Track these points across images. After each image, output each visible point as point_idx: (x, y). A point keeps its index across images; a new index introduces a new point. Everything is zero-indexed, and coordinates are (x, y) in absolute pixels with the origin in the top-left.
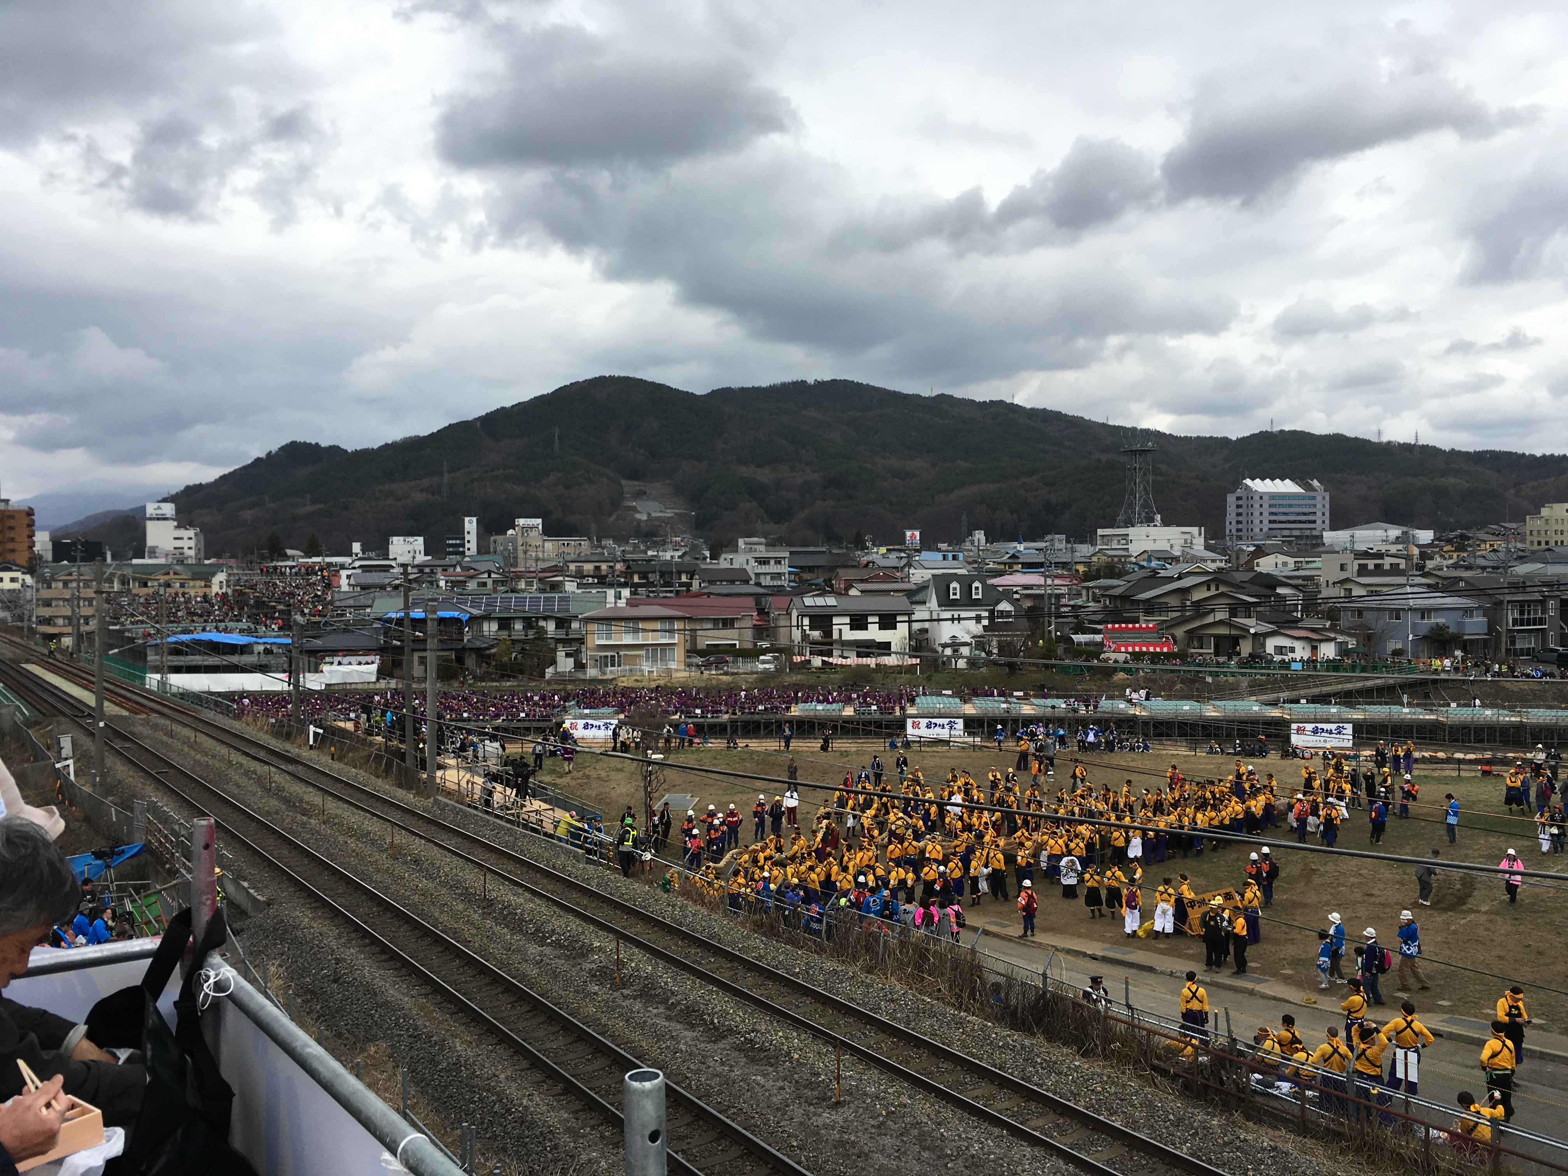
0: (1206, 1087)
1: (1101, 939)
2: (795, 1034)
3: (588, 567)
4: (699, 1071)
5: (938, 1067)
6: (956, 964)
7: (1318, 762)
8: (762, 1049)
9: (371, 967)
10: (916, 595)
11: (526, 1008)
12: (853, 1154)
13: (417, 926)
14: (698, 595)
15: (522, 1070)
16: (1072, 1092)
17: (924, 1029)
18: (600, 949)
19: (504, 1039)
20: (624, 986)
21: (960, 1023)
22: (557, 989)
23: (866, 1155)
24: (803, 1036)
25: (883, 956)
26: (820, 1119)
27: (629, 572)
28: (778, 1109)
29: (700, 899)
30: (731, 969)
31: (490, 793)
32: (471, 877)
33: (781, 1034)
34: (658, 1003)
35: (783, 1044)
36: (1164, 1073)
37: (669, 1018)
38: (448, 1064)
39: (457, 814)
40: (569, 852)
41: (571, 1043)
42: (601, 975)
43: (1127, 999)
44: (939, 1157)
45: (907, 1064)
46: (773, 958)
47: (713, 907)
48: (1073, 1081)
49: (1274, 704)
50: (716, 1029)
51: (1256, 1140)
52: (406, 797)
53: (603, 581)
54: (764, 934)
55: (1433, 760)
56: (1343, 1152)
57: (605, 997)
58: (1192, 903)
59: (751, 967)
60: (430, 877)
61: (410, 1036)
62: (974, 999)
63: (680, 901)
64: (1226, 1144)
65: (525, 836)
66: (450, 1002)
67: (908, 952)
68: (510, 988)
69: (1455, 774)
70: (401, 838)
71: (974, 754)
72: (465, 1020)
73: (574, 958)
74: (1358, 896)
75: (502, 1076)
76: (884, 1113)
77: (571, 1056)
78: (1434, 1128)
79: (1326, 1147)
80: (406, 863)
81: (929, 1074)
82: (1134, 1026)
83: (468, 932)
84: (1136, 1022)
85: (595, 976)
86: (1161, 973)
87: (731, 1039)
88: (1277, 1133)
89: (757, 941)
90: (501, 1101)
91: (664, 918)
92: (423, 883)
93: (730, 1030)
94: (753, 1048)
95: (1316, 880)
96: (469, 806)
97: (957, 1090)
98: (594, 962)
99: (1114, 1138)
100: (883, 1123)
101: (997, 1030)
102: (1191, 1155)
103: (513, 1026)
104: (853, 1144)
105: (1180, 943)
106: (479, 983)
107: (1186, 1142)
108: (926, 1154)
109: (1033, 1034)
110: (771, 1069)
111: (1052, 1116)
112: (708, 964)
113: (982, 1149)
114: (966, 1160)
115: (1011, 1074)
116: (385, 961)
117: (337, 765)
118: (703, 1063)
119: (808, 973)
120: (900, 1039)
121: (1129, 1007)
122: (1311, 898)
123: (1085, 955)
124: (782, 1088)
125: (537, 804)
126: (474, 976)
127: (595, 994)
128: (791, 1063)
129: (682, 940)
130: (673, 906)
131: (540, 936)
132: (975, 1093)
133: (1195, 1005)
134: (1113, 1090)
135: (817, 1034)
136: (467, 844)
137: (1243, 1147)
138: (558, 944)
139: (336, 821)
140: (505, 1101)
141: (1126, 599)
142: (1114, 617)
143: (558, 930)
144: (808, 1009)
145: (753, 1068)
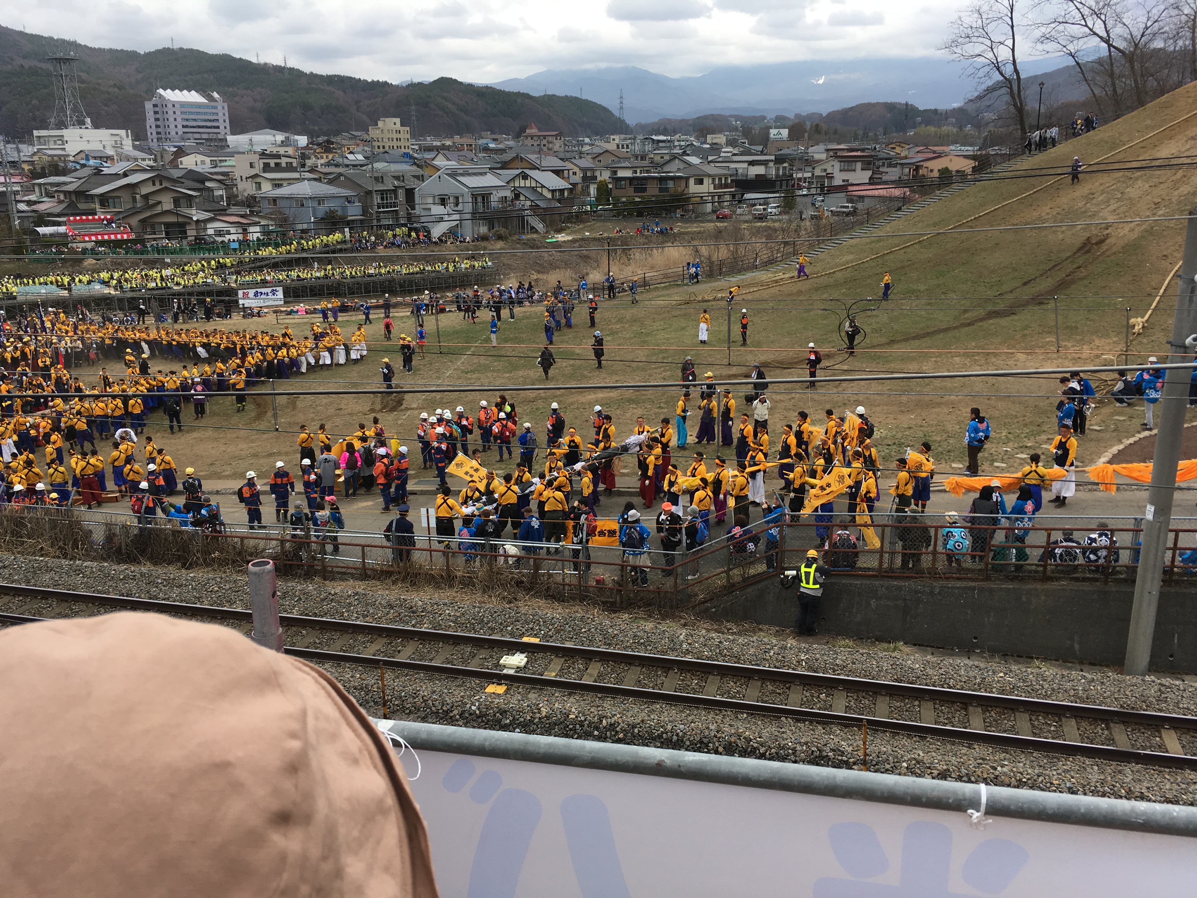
16: (195, 597)
17: (45, 583)
21: (79, 571)
48: (193, 589)
51: (342, 591)
56: (394, 583)
64: (323, 600)
79: (382, 583)
82: (227, 537)
88: (351, 583)
101: (115, 567)
102: (301, 615)
107: (294, 606)
109: (139, 563)
115: (139, 597)
134: (228, 587)
137: (331, 598)
141: (81, 194)
142: (72, 210)
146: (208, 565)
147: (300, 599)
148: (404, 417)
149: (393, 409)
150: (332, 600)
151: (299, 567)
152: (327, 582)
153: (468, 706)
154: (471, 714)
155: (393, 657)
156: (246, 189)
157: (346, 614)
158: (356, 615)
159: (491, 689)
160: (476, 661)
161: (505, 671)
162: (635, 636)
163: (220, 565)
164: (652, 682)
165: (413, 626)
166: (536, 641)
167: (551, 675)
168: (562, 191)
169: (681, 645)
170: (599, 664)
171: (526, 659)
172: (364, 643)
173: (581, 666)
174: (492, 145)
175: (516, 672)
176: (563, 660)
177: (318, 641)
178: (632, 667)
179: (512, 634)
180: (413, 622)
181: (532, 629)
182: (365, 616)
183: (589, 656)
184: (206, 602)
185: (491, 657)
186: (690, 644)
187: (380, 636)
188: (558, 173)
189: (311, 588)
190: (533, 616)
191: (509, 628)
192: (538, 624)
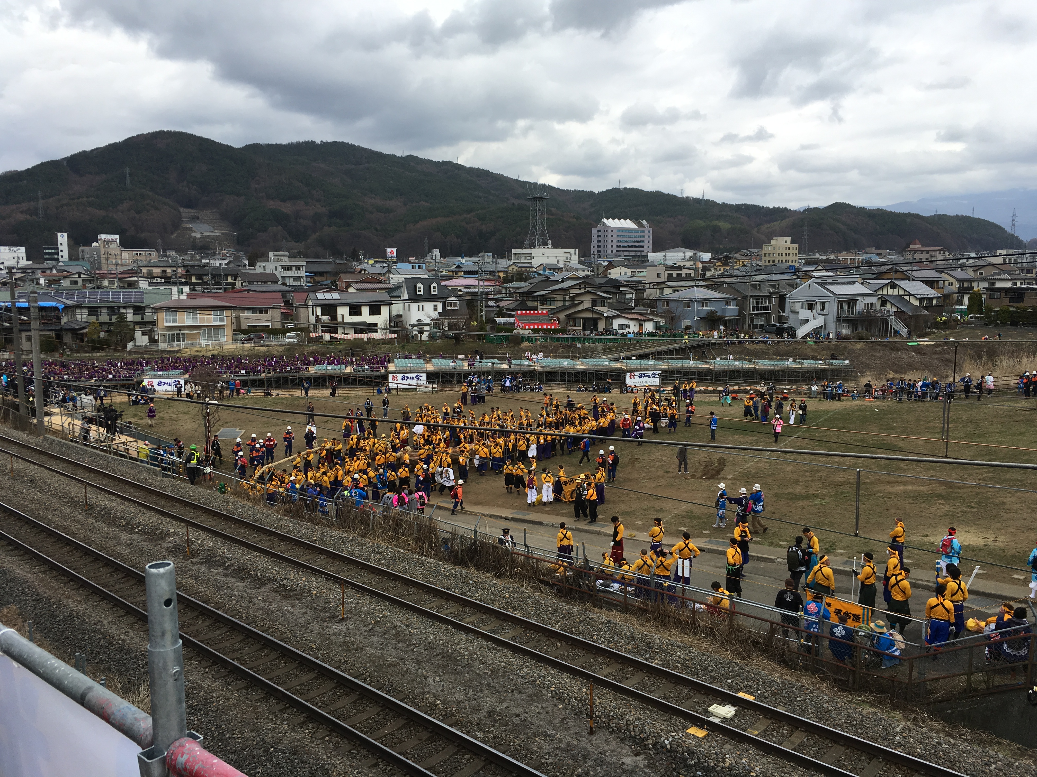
0: (571, 590)
1: (512, 507)
2: (314, 579)
3: (157, 271)
4: (248, 607)
5: (408, 592)
6: (420, 528)
7: (641, 394)
8: (291, 590)
10: (394, 292)
11: (120, 576)
12: (353, 649)
13: (35, 525)
14: (241, 291)
15: (119, 617)
16: (491, 599)
17: (399, 569)
18: (175, 533)
19: (105, 597)
20: (193, 556)
21: (422, 564)
22: (142, 561)
23: (362, 649)
24: (319, 580)
25: (373, 526)
26: (330, 630)
27: (188, 274)
28: (303, 626)
29: (247, 497)
30: (270, 541)
31: (87, 431)
32: (75, 490)
33: (304, 579)
34: (218, 566)
35: (305, 585)
36: (546, 583)
37: (226, 575)
38: (64, 616)
39: (62, 446)
40: (149, 470)
42: (176, 550)
43: (525, 541)
44: (408, 646)
45: (388, 591)
46: (299, 532)
47: (256, 501)
48: (492, 593)
49: (617, 360)
50: (260, 579)
51: (598, 617)
52: (22, 436)
53: (168, 281)
54: (292, 517)
55: (706, 392)
56: (648, 620)
58: (566, 483)
59: (283, 538)
60: (42, 491)
61: (34, 600)
62: (431, 548)
63: (232, 499)
64: (581, 622)
65: (115, 460)
66: (63, 575)
67: (389, 522)
68: (108, 563)
69: (717, 399)
70: (18, 465)
71: (433, 396)
72: (75, 587)
73: (156, 540)
74: (661, 473)
75: (105, 622)
76: (373, 622)
78: (698, 603)
79: (638, 618)
80: (24, 482)
81: (402, 596)
82: (529, 557)
83: (74, 527)
84: (530, 554)
85: (171, 551)
86: (547, 525)
87: (269, 586)
88: (611, 613)
89: (287, 522)
90: (105, 638)
91: (221, 510)
92: (38, 496)
93: (269, 579)
94: (285, 589)
95: (638, 465)
96: (71, 441)
97: (420, 604)
98: (170, 542)
99: (516, 625)
100: (372, 629)
101: (446, 566)
102: (561, 630)
103: (112, 588)
104: (353, 643)
105: (558, 507)
106: (85, 562)
107: (558, 623)
108: (400, 645)
109: (468, 567)
110: (298, 602)
111: (478, 615)
112: (253, 538)
113: (435, 638)
114: (425, 645)
115: (454, 592)
116: (11, 550)
118: (251, 602)
119: (322, 540)
120: (384, 576)
121: (526, 546)
122: (635, 475)
123: (501, 517)
124: (305, 613)
125: (124, 438)
126: (81, 557)
128: (312, 597)
129: (234, 524)
130: (228, 502)
131: (129, 527)
132: (432, 605)
133: (566, 542)
134: (516, 596)
135: (329, 577)
136: (71, 467)
137: (591, 622)
138: (143, 532)
140: (108, 637)
141: (529, 295)
142: (521, 306)
143: (143, 522)
144: (322, 563)
145: (285, 602)
146: (509, 577)
147: (565, 617)
150: (588, 623)
151: (577, 592)
152: (595, 609)
153: (662, 739)
154: (662, 747)
155: (620, 682)
156: (651, 293)
157: (595, 637)
158: (602, 639)
159: (693, 730)
160: (689, 703)
161: (711, 719)
162: (848, 716)
163: (517, 578)
164: (852, 765)
165: (646, 660)
166: (750, 698)
167: (753, 733)
168: (930, 299)
169: (894, 736)
170: (804, 734)
171: (733, 712)
172: (601, 664)
173: (785, 732)
175: (722, 722)
176: (770, 722)
177: (566, 654)
178: (836, 746)
179: (730, 687)
180: (647, 656)
181: (750, 686)
182: (610, 642)
183: (796, 724)
184: (497, 605)
185: (704, 703)
186: (904, 737)
187: (617, 661)
188: (931, 283)
189: (576, 610)
190: (755, 675)
191: (729, 681)
192: (757, 683)
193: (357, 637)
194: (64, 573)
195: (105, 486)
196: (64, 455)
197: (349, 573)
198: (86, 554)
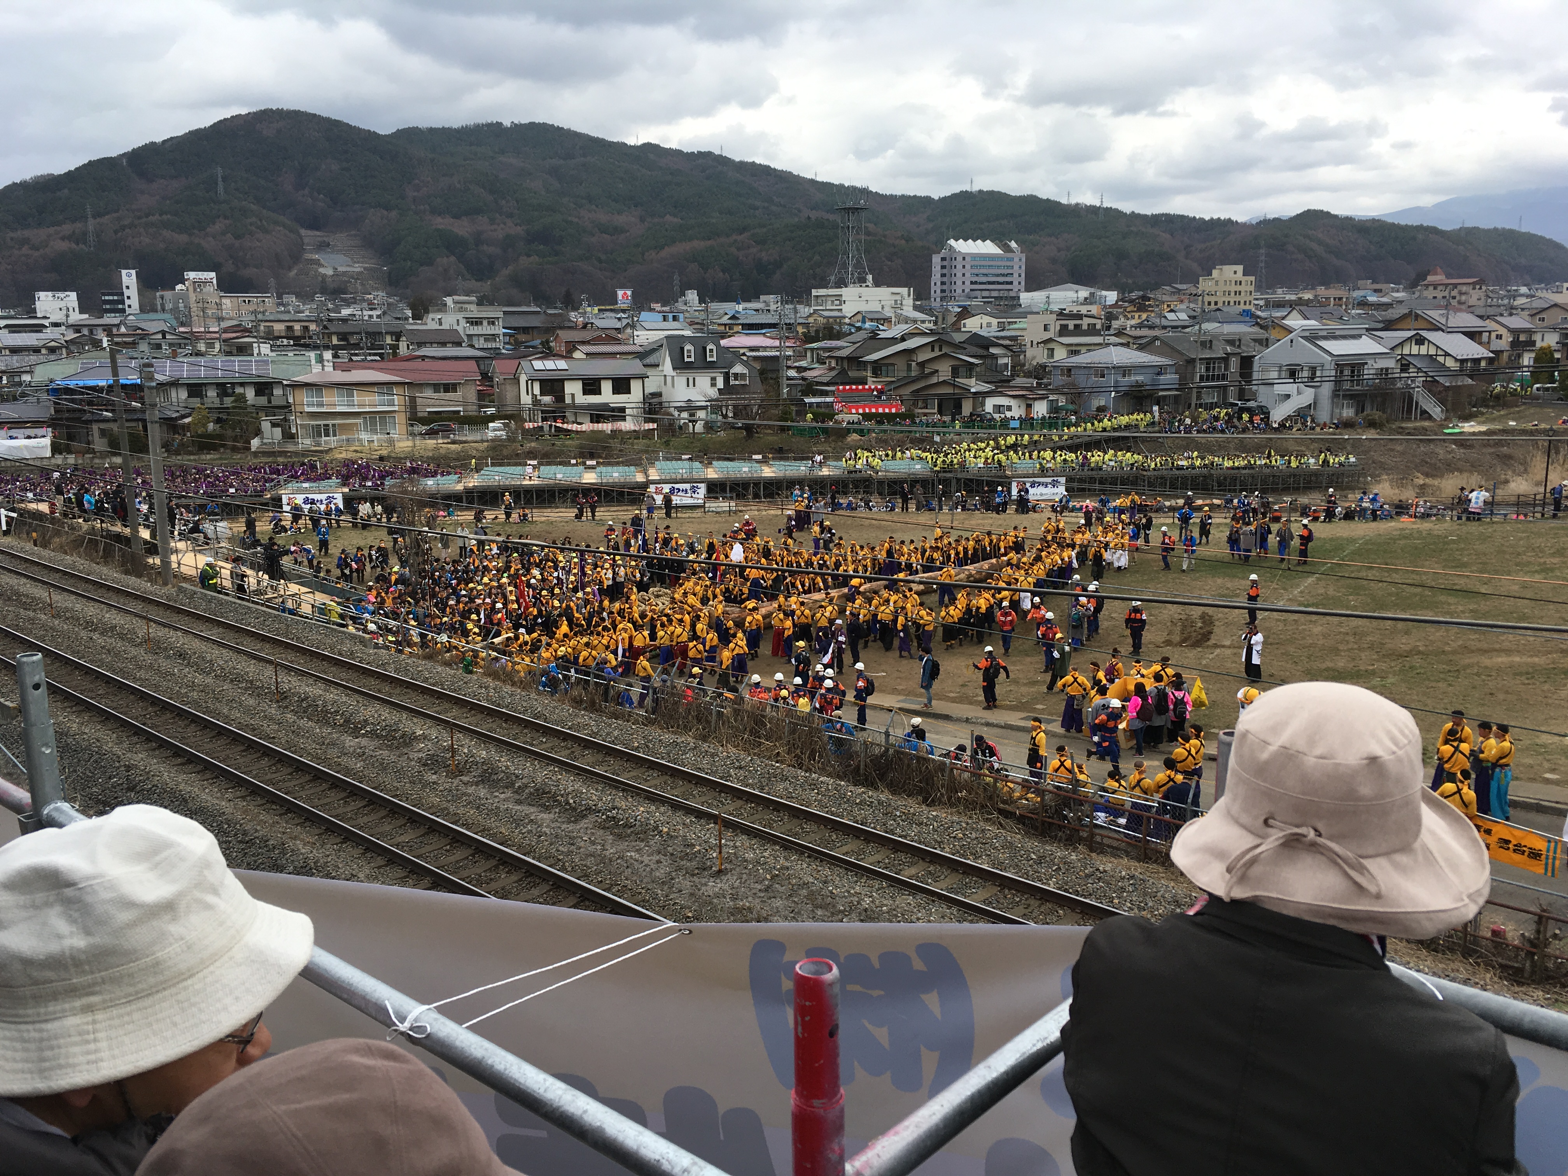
0: (1051, 825)
1: (895, 692)
2: (655, 808)
3: (281, 328)
4: (570, 853)
5: (803, 828)
6: (794, 728)
8: (627, 826)
9: (170, 772)
10: (647, 357)
11: (361, 803)
13: (207, 725)
14: (407, 358)
15: (379, 867)
16: (936, 841)
17: (778, 793)
18: (425, 737)
19: (348, 837)
20: (461, 773)
21: (814, 785)
22: (388, 779)
24: (662, 809)
25: (717, 724)
26: (707, 889)
27: (326, 333)
28: (663, 883)
29: (509, 679)
30: (567, 748)
31: (242, 578)
32: (251, 668)
33: (641, 809)
34: (504, 787)
35: (647, 819)
36: (1012, 816)
37: (519, 802)
39: (210, 602)
40: (353, 637)
41: (423, 835)
42: (432, 763)
44: (832, 914)
45: (772, 827)
46: (608, 734)
47: (523, 685)
48: (935, 830)
50: (574, 809)
51: (1113, 870)
52: (134, 584)
53: (298, 343)
57: (447, 786)
59: (587, 744)
60: (203, 671)
61: (240, 842)
62: (815, 760)
63: (490, 682)
64: (1088, 876)
65: (297, 622)
66: (273, 802)
67: (742, 719)
68: (336, 784)
70: (156, 632)
71: (731, 519)
72: (297, 821)
73: (398, 748)
74: (1112, 637)
76: (768, 877)
77: (428, 848)
79: (1166, 871)
80: (169, 657)
81: (795, 835)
83: (270, 728)
85: (425, 765)
87: (592, 818)
88: (1121, 861)
89: (585, 718)
91: (479, 700)
92: (199, 679)
93: (589, 809)
94: (617, 825)
97: (826, 848)
98: (421, 750)
99: (986, 880)
100: (770, 887)
101: (851, 788)
102: (1059, 889)
103: (353, 822)
104: (750, 909)
106: (301, 781)
107: (1051, 878)
108: (819, 912)
109: (876, 789)
110: (643, 844)
111: (922, 864)
112: (542, 744)
113: (873, 902)
115: (874, 828)
117: (46, 553)
118: (573, 844)
119: (648, 746)
120: (758, 804)
124: (659, 862)
125: (294, 588)
126: (291, 774)
127: (434, 783)
128: (662, 836)
129: (506, 721)
130: (486, 688)
131: (353, 727)
132: (845, 849)
134: (974, 835)
135: (676, 806)
136: (232, 634)
137: (1103, 877)
138: (373, 735)
139: (68, 614)
141: (854, 360)
142: (842, 378)
143: (371, 720)
144: (657, 782)
145: (623, 845)
146: (952, 805)
147: (1059, 868)
148: (1211, 656)
149: (1196, 644)
150: (1099, 879)
151: (1060, 828)
152: (1094, 855)
156: (1036, 356)
157: (1116, 901)
163: (966, 807)
168: (1477, 361)
174: (1372, 299)
184: (947, 849)
188: (1473, 335)
189: (1074, 857)
193: (750, 899)
194: (273, 799)
195: (291, 662)
196: (215, 615)
197: (703, 799)
198: (297, 770)
